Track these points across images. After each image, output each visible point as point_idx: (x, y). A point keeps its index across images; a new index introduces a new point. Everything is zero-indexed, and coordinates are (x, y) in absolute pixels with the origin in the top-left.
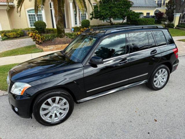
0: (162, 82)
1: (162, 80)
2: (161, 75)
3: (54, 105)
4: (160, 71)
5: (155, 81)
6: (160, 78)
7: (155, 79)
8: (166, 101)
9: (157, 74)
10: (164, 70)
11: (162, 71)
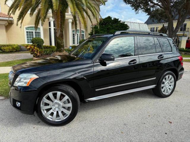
0: (169, 89)
1: (169, 87)
2: (168, 81)
3: (56, 101)
4: (167, 76)
5: (163, 88)
6: (167, 84)
7: (162, 85)
8: (177, 106)
9: (164, 80)
10: (171, 76)
11: (169, 77)
